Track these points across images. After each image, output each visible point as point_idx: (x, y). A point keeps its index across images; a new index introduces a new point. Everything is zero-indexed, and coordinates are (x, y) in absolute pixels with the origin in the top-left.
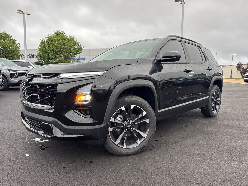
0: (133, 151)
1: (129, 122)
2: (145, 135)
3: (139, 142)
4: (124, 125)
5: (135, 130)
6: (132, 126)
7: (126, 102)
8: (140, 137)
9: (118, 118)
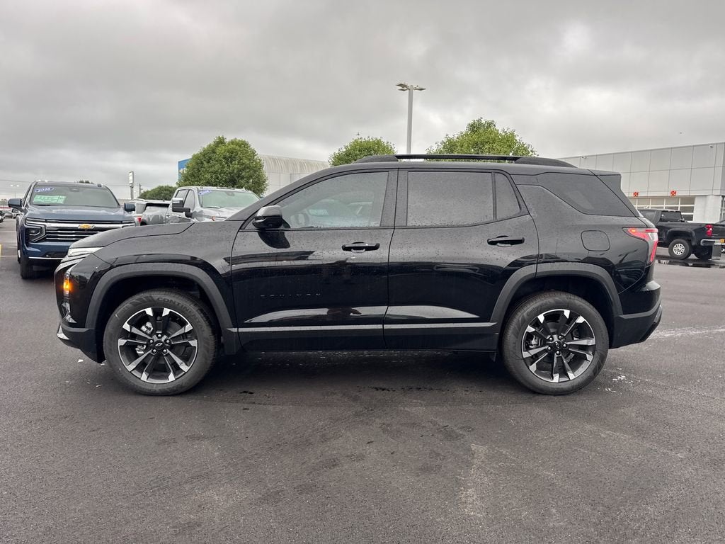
0: (158, 389)
1: (161, 337)
2: (184, 368)
3: (172, 377)
4: (151, 341)
5: (169, 354)
6: (163, 347)
7: (154, 300)
8: (177, 369)
9: (144, 328)
